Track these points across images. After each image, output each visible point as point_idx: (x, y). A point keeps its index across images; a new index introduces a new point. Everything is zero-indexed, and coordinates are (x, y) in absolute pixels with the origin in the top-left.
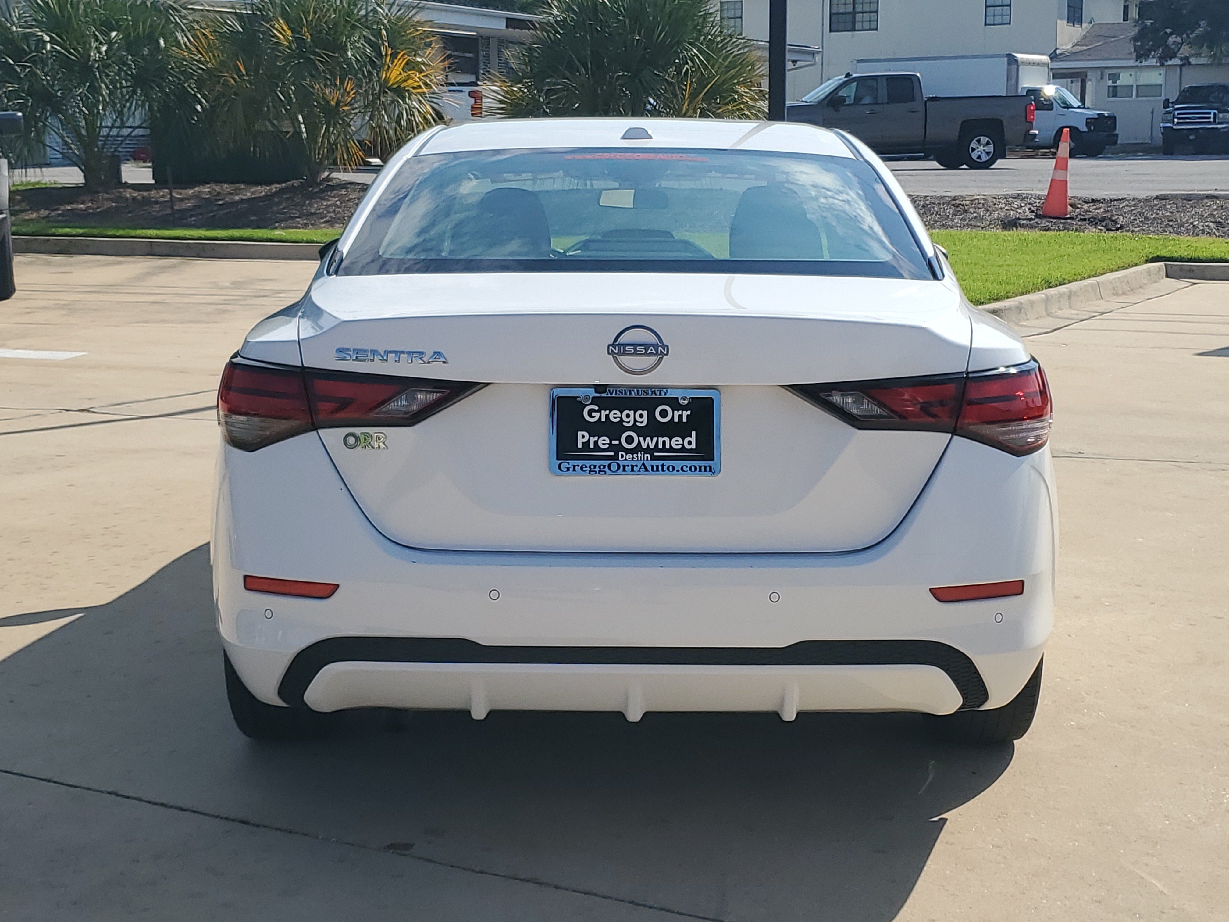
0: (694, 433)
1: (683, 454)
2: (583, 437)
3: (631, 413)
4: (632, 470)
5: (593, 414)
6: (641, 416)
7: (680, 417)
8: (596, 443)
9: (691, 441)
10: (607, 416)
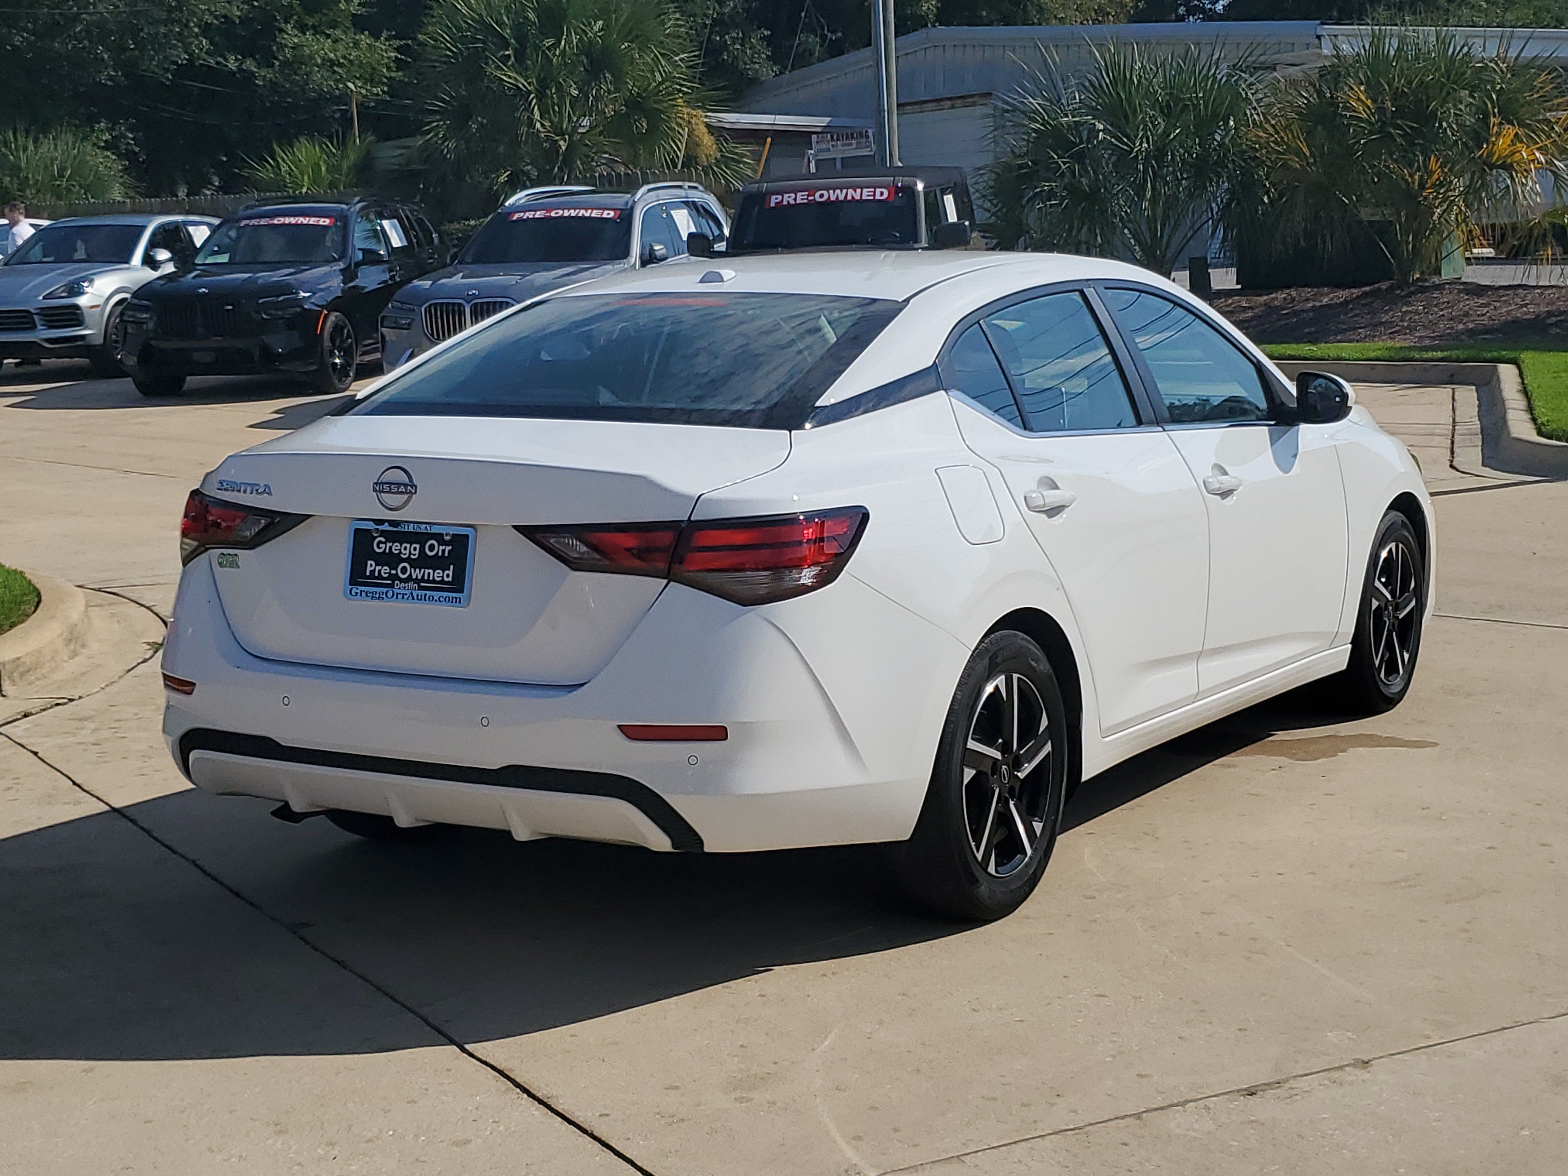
0: (452, 567)
1: (441, 586)
2: (371, 565)
3: (408, 546)
4: (403, 598)
5: (381, 545)
6: (415, 549)
7: (443, 551)
8: (380, 571)
9: (449, 575)
10: (390, 548)
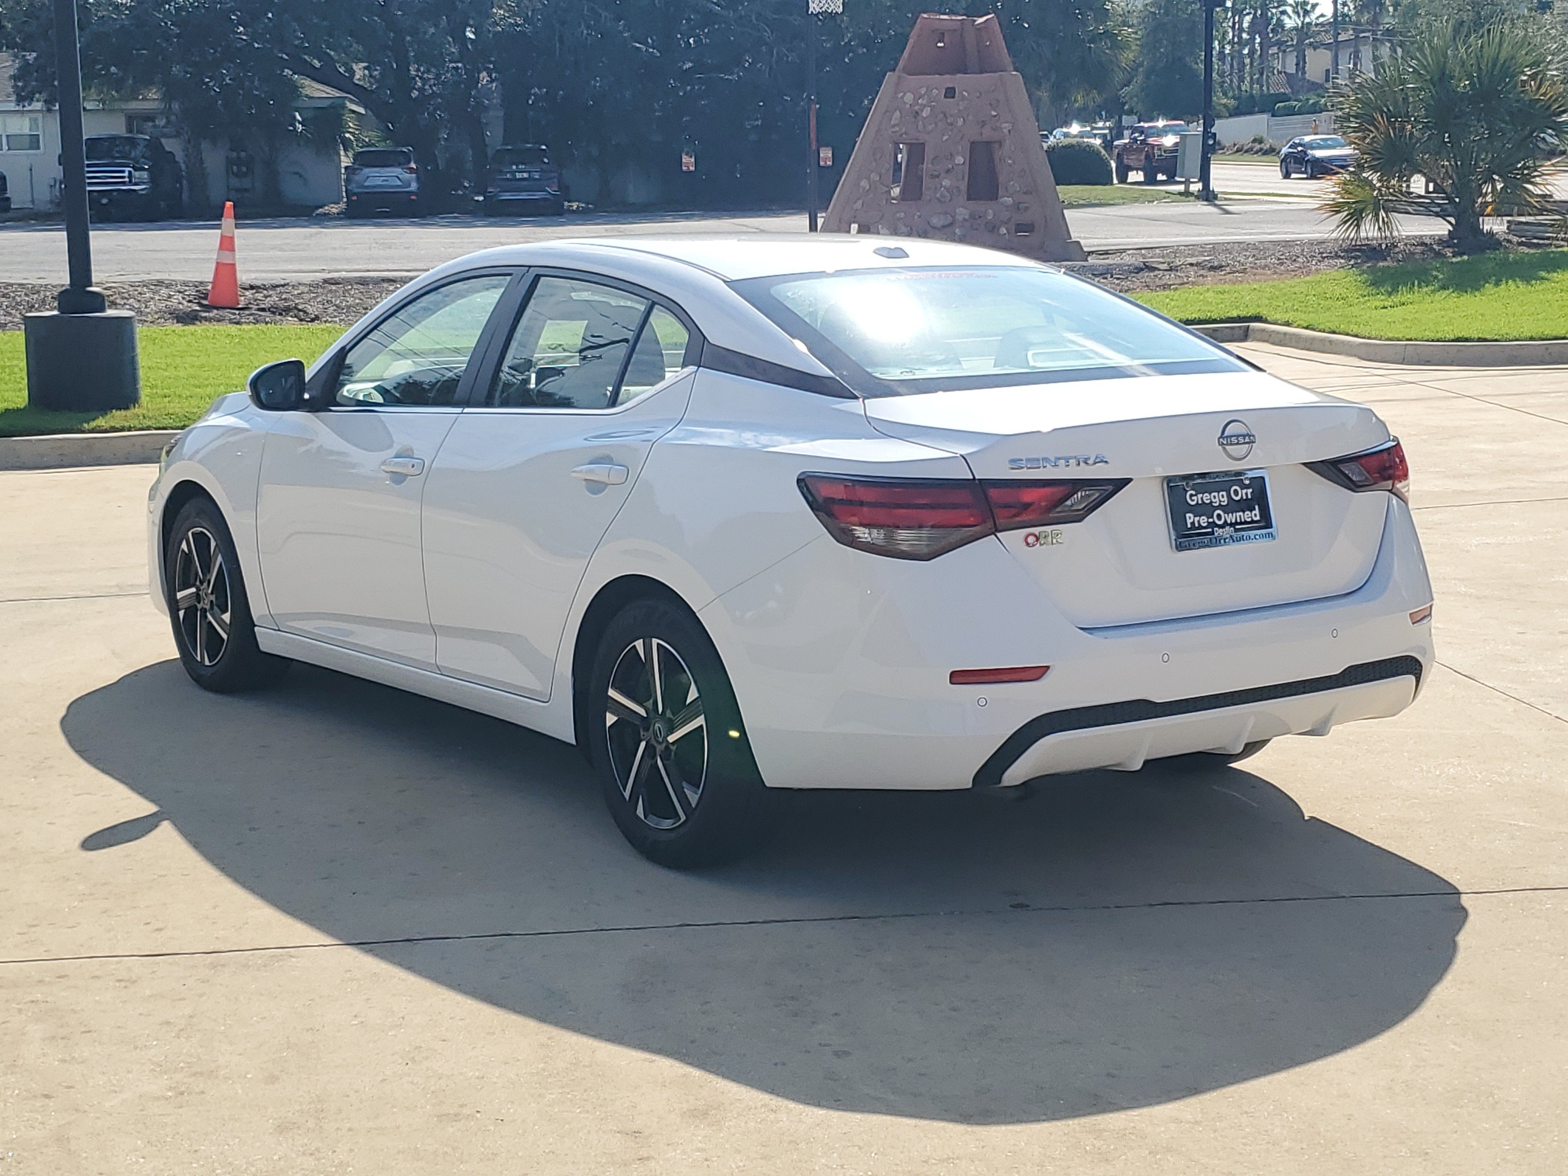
0: (1257, 507)
1: (1252, 525)
2: (1190, 518)
3: (1216, 494)
4: (1225, 542)
5: (1193, 498)
6: (1223, 496)
7: (1246, 494)
8: (1199, 522)
9: (1256, 514)
10: (1202, 498)
